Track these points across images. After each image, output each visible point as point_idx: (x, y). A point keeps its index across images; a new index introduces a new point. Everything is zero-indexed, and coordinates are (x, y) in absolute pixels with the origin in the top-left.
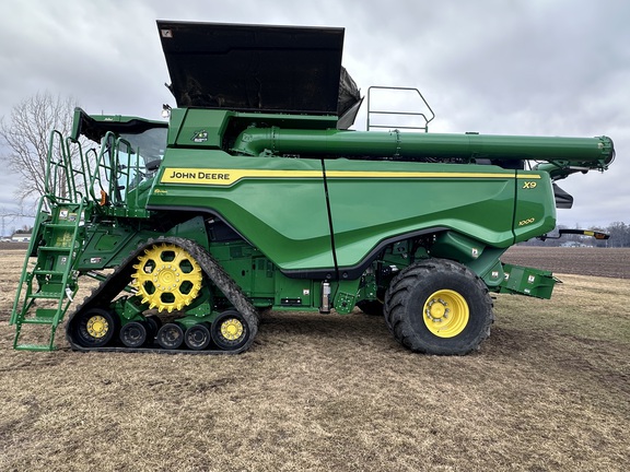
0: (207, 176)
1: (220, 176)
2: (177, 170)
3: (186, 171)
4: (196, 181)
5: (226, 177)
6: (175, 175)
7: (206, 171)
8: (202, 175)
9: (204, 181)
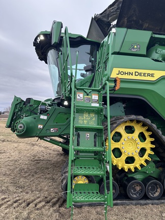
0: (140, 74)
1: (149, 75)
2: (121, 70)
3: (127, 70)
4: (133, 77)
5: (152, 75)
6: (119, 73)
7: (139, 71)
8: (137, 74)
9: (139, 78)
